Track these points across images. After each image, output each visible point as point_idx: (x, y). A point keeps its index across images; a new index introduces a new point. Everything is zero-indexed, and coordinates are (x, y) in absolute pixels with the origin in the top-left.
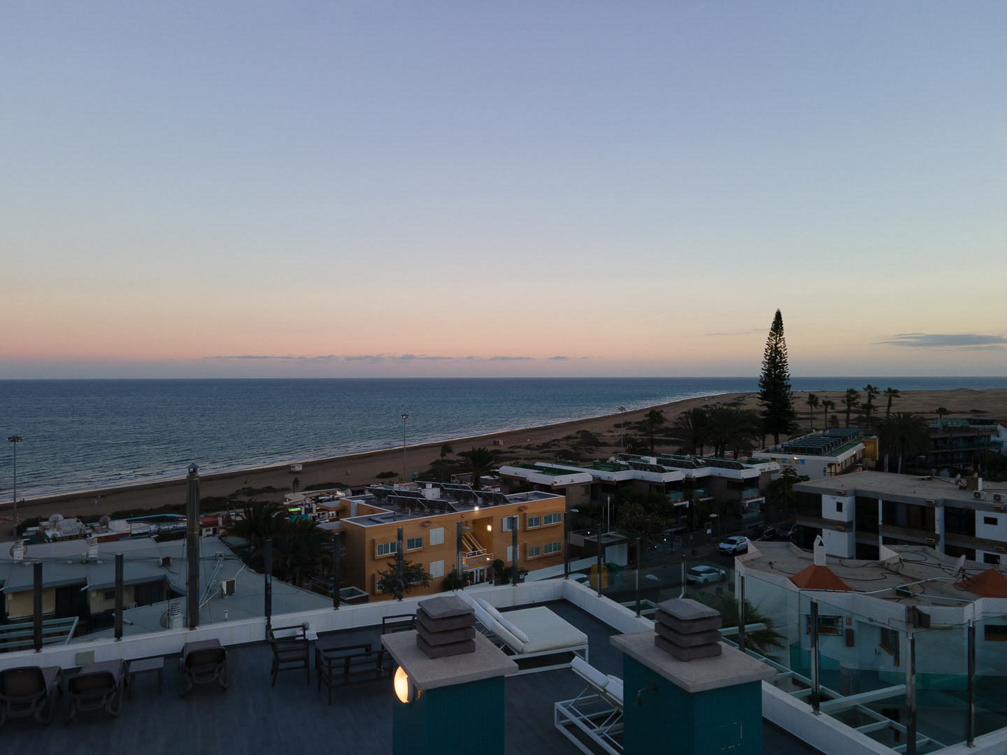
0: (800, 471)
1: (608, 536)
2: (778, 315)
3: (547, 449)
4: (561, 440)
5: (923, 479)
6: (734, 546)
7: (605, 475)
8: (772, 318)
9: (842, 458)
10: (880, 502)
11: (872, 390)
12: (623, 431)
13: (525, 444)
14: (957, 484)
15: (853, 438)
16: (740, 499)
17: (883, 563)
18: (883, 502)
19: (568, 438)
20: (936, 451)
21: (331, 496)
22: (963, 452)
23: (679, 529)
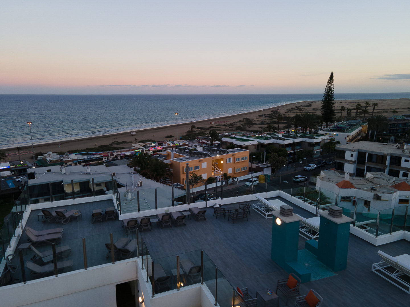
0: (337, 139)
1: (264, 164)
2: (332, 74)
3: (232, 126)
4: (237, 122)
5: (384, 144)
6: (310, 168)
7: (262, 141)
8: (330, 75)
9: (353, 133)
10: (367, 154)
11: (367, 104)
12: (262, 118)
13: (223, 124)
14: (396, 147)
15: (358, 124)
16: (313, 150)
17: (367, 178)
18: (368, 154)
19: (240, 121)
20: (390, 129)
21: (150, 145)
22: (401, 129)
23: (289, 161)
